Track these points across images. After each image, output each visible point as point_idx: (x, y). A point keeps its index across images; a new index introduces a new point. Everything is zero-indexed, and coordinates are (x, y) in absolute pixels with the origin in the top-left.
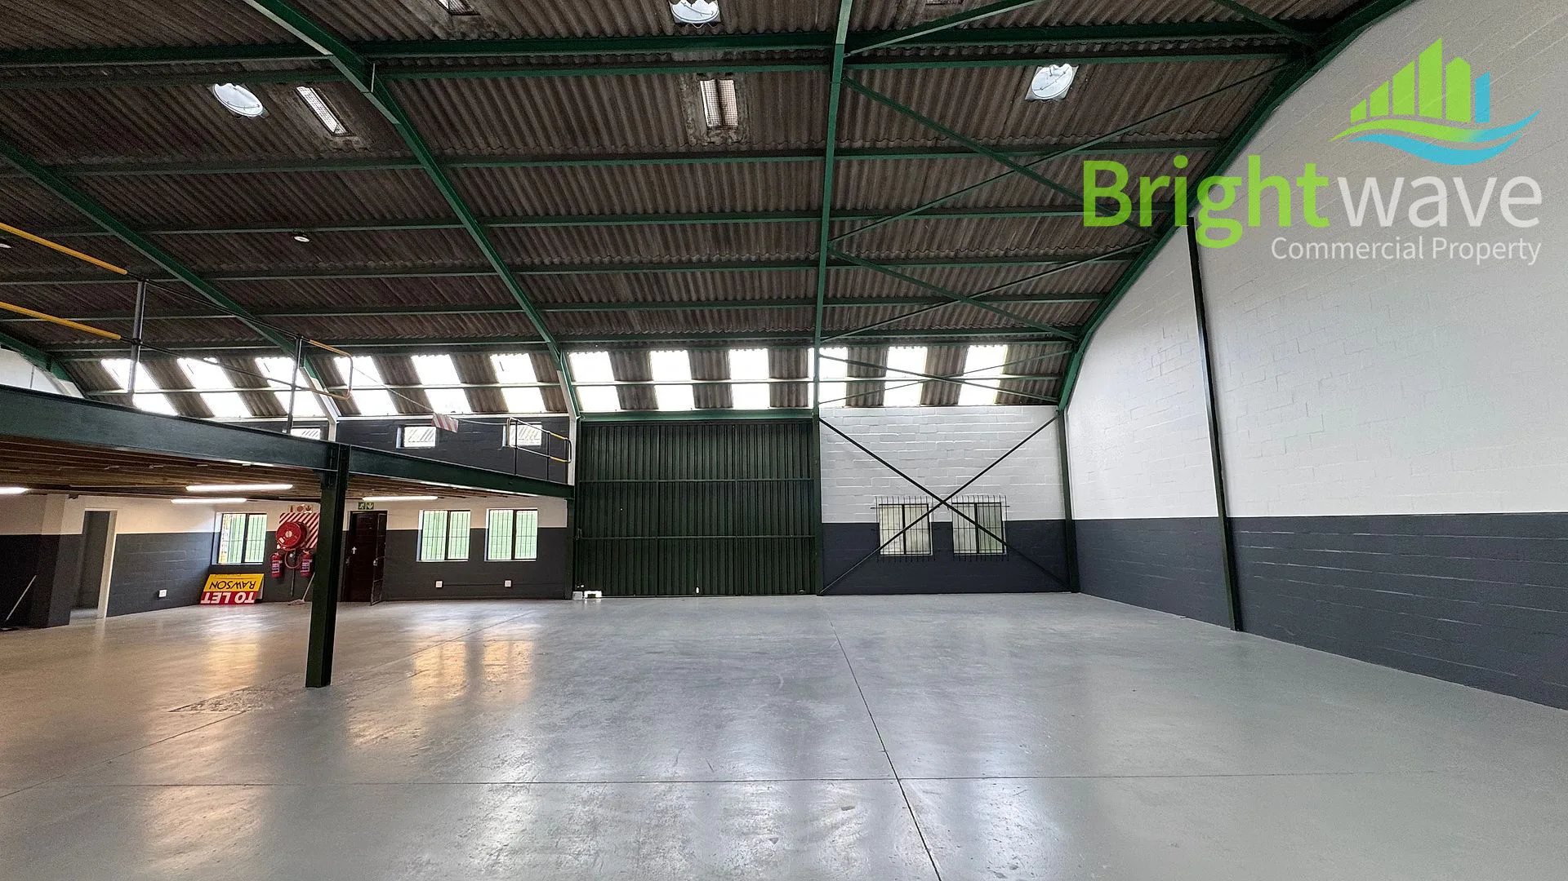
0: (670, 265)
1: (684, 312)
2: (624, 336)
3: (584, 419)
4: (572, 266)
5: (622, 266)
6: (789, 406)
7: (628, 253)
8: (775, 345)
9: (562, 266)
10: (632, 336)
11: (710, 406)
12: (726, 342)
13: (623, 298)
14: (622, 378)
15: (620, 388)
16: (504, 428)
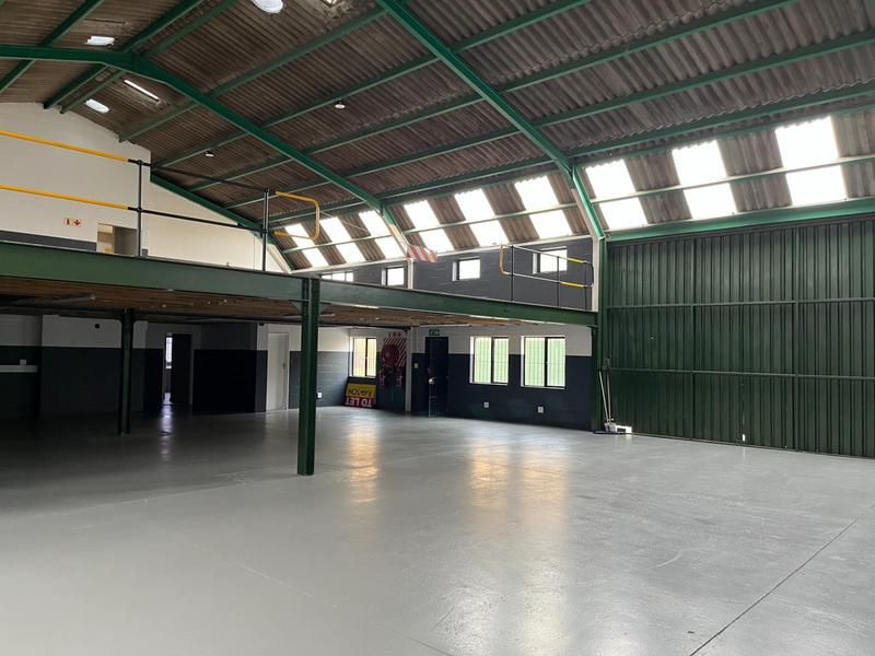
0: (658, 36)
1: (698, 91)
2: (636, 137)
3: (610, 239)
4: (552, 70)
5: (602, 54)
7: (605, 37)
8: (842, 108)
9: (543, 73)
10: (645, 135)
11: (759, 207)
12: (767, 117)
13: (618, 93)
14: (644, 187)
15: (643, 199)
16: (535, 256)
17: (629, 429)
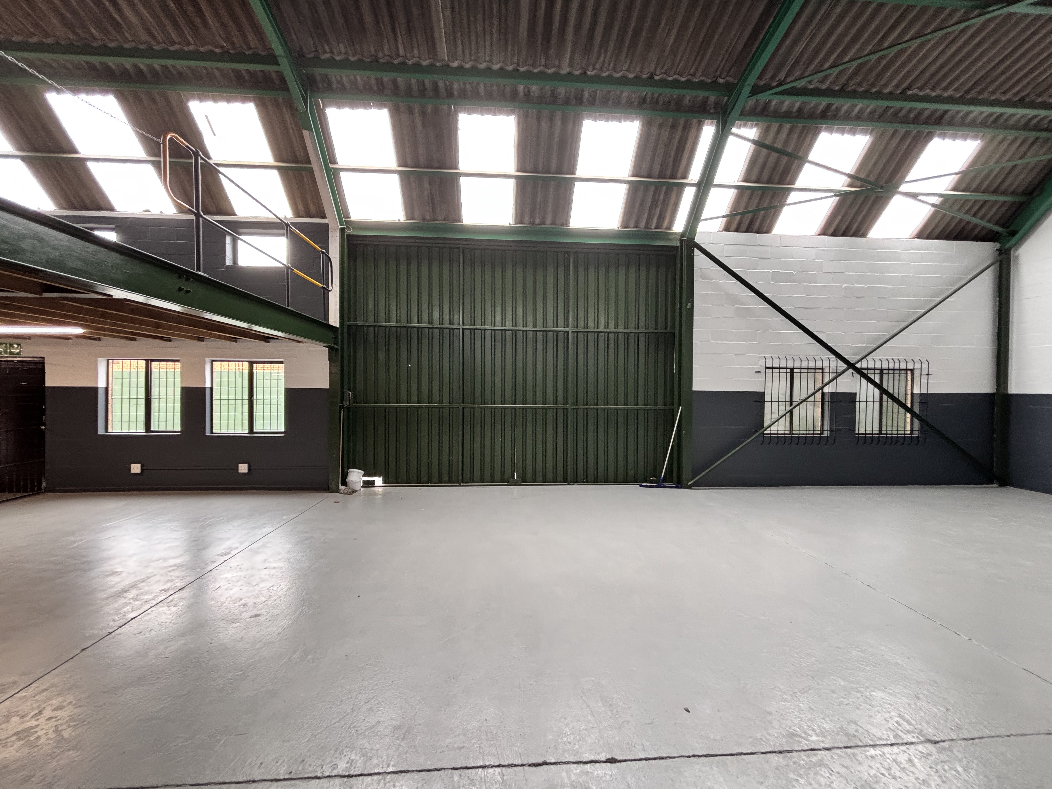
3: (351, 232)
6: (645, 228)
11: (537, 221)
12: (587, 97)
14: (409, 162)
15: (406, 178)
16: (228, 240)
17: (378, 481)
